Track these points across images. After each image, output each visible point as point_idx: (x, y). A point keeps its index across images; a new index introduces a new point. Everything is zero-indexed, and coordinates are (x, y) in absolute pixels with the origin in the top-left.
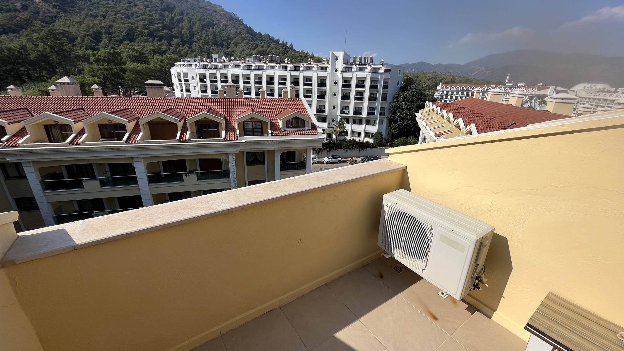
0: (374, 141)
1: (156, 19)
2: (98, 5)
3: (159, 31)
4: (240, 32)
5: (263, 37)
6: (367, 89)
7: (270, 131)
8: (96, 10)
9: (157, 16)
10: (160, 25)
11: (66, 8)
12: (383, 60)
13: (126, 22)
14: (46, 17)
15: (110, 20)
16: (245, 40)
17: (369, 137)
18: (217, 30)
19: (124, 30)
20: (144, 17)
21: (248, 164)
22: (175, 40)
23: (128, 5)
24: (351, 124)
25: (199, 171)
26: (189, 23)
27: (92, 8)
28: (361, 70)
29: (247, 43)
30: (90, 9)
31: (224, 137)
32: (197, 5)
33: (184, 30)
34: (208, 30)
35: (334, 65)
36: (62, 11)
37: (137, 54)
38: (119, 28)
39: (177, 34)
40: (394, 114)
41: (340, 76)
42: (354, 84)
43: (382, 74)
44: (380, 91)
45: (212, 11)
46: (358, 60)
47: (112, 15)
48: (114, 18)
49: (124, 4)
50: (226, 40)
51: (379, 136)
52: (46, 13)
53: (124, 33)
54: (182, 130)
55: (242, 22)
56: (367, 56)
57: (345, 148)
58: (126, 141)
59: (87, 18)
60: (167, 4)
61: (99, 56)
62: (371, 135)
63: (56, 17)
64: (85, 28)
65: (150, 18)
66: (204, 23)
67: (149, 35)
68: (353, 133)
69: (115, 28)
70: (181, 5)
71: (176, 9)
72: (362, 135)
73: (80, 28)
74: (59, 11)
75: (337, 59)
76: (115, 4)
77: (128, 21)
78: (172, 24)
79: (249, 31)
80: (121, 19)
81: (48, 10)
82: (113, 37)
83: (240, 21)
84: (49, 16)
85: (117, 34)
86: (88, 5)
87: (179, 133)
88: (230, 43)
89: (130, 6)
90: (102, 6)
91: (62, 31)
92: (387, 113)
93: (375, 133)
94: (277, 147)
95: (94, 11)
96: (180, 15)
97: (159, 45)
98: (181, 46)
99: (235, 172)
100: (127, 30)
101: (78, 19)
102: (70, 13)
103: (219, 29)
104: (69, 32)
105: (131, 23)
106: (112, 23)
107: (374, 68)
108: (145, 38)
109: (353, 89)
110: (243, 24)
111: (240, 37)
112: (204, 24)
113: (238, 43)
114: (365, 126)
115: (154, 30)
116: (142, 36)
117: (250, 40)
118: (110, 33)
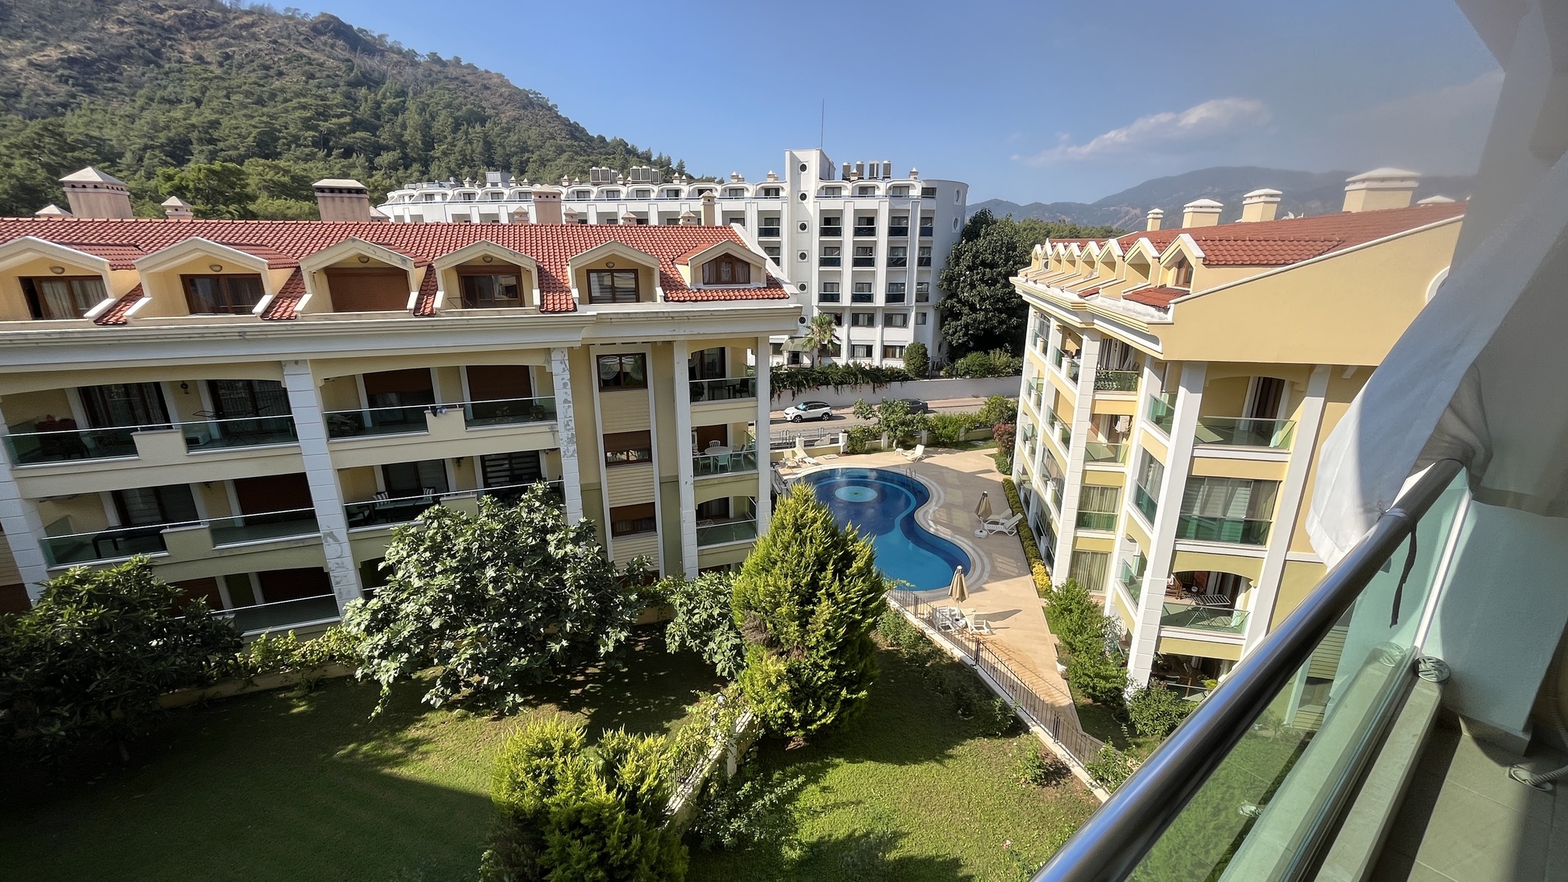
0: (908, 364)
1: (336, 105)
2: (180, 76)
3: (345, 135)
4: (551, 134)
5: (609, 147)
6: (882, 239)
7: (659, 291)
8: (175, 87)
9: (336, 98)
10: (347, 119)
11: (94, 82)
12: (914, 170)
13: (256, 114)
14: (36, 104)
15: (212, 109)
16: (565, 151)
17: (894, 356)
18: (493, 129)
19: (251, 133)
20: (302, 100)
21: (601, 389)
22: (385, 155)
23: (261, 73)
24: (846, 327)
25: (468, 402)
26: (420, 114)
27: (164, 83)
28: (864, 191)
29: (572, 159)
30: (159, 85)
31: (539, 303)
32: (440, 72)
33: (408, 132)
34: (470, 130)
35: (795, 182)
36: (82, 92)
37: (286, 179)
38: (236, 128)
39: (390, 140)
40: (950, 297)
41: (812, 210)
42: (848, 225)
43: (915, 202)
44: (914, 238)
45: (478, 86)
46: (855, 171)
47: (217, 98)
48: (222, 103)
49: (249, 72)
50: (516, 153)
51: (917, 352)
52: (39, 96)
53: (251, 139)
54: (421, 290)
55: (556, 113)
56: (875, 162)
57: (838, 384)
58: (265, 315)
59: (150, 106)
60: (363, 70)
61: (182, 179)
62: (898, 350)
63: (65, 106)
64: (145, 128)
65: (321, 103)
66: (460, 113)
67: (315, 144)
68: (853, 349)
69: (226, 128)
70: (400, 73)
71: (388, 81)
72: (877, 352)
73: (132, 129)
74: (73, 89)
75: (803, 168)
76: (226, 73)
77: (260, 112)
78: (378, 118)
79: (575, 132)
80: (245, 106)
81: (44, 89)
82: (222, 150)
83: (550, 109)
84: (47, 104)
85: (231, 141)
86: (152, 75)
87: (414, 296)
88: (528, 160)
89: (267, 77)
90: (192, 76)
91: (80, 138)
92: (935, 298)
93: (907, 345)
94: (680, 333)
95: (170, 89)
96: (397, 96)
97: (343, 166)
98: (401, 168)
99: (570, 402)
100: (260, 132)
101: (127, 109)
102: (103, 94)
103: (498, 128)
104: (101, 139)
105: (268, 116)
106: (216, 116)
107: (895, 187)
108: (307, 150)
109: (848, 239)
110: (559, 117)
111: (552, 146)
112: (460, 116)
113: (548, 161)
114: (883, 329)
115: (330, 132)
116: (299, 146)
117: (577, 153)
118: (212, 141)
